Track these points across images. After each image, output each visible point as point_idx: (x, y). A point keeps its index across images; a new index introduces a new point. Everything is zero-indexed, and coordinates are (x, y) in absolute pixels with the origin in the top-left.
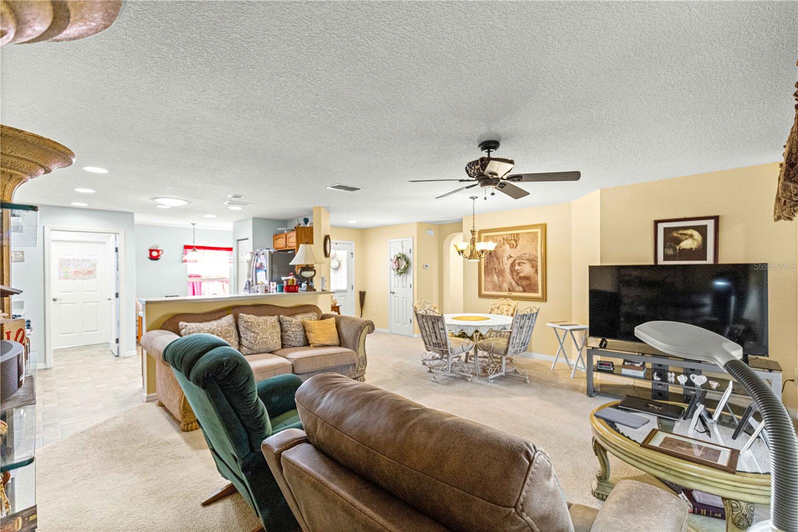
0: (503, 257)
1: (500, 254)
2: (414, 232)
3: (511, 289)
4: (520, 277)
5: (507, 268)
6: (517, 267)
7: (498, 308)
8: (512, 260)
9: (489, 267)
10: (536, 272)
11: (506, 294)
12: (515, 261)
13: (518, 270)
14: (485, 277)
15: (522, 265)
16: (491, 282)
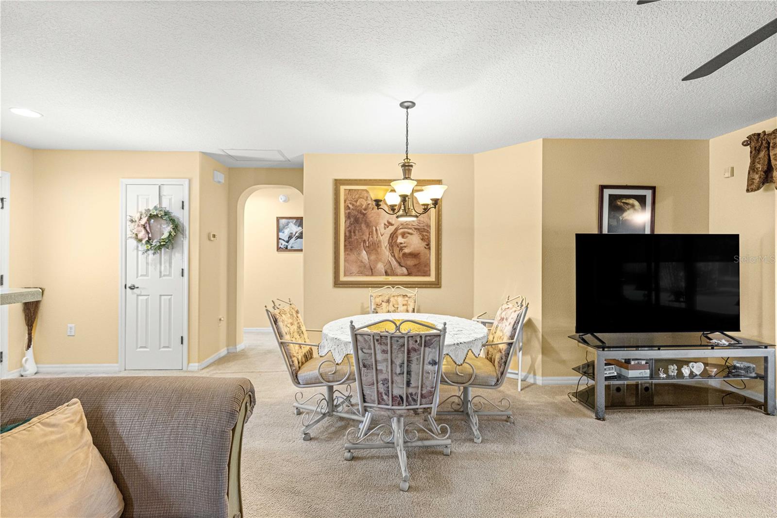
0: (377, 224)
1: (372, 219)
2: (195, 170)
3: (389, 271)
4: (404, 254)
5: (385, 240)
6: (400, 240)
7: (388, 301)
8: (391, 229)
9: (354, 238)
10: (427, 247)
11: (383, 278)
12: (396, 230)
13: (401, 243)
14: (346, 255)
15: (407, 237)
16: (356, 262)
